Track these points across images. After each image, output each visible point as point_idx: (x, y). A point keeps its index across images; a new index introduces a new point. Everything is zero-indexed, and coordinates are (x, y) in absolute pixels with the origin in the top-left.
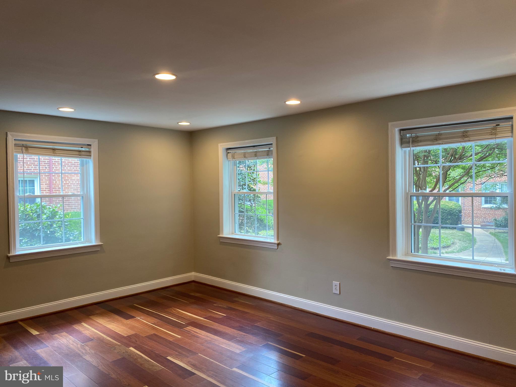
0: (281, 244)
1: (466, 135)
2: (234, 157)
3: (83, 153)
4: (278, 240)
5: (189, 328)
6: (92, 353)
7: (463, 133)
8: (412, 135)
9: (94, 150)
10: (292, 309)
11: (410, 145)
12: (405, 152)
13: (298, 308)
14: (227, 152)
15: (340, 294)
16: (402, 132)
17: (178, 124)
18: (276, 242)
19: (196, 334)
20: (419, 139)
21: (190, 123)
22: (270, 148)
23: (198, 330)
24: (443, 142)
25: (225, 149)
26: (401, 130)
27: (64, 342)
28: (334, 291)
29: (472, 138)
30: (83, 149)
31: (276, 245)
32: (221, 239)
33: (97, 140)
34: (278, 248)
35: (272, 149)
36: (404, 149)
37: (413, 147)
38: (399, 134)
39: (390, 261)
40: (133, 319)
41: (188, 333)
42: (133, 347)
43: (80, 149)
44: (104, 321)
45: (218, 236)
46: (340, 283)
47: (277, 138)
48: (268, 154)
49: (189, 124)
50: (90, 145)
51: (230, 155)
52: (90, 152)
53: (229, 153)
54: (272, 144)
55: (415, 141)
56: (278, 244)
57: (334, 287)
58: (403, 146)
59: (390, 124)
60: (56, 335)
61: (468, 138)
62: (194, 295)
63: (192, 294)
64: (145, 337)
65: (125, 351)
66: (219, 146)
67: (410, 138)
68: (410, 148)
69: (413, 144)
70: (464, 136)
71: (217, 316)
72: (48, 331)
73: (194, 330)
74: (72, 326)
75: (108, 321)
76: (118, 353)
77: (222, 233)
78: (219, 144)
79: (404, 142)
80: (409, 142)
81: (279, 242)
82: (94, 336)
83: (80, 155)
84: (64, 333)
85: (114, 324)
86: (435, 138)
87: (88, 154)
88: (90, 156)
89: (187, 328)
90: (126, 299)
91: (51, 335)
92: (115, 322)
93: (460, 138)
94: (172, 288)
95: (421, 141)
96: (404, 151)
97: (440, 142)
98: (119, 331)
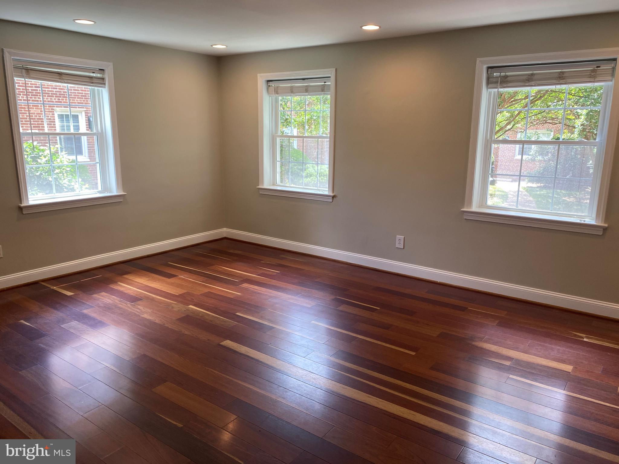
0: (337, 196)
1: (562, 77)
2: (277, 91)
3: (95, 81)
4: (333, 192)
5: (245, 285)
6: (149, 312)
7: (560, 74)
8: (501, 74)
9: (108, 76)
10: (347, 266)
11: (498, 86)
12: (490, 94)
13: (355, 264)
14: (268, 85)
15: (404, 248)
16: (490, 70)
17: (211, 47)
18: (332, 194)
19: (256, 291)
20: (509, 79)
21: (227, 46)
22: (325, 82)
23: (256, 287)
24: (536, 83)
25: (265, 80)
26: (489, 68)
27: (109, 302)
28: (397, 245)
29: (569, 81)
30: (94, 75)
31: (331, 198)
32: (260, 191)
33: (112, 64)
34: (332, 201)
35: (330, 83)
36: (489, 90)
37: (501, 88)
38: (487, 72)
39: (463, 213)
40: (175, 278)
41: (246, 290)
42: (192, 305)
43: (92, 75)
44: (144, 280)
45: (257, 187)
46: (404, 237)
47: (336, 70)
48: (323, 89)
49: (225, 47)
50: (103, 70)
51: (272, 89)
52: (103, 79)
53: (269, 86)
54: (330, 77)
55: (505, 82)
56: (333, 197)
57: (397, 242)
58: (490, 86)
59: (478, 60)
60: (95, 295)
61: (564, 80)
62: (233, 252)
63: (231, 251)
64: (201, 295)
65: (185, 309)
66: (258, 77)
67: (499, 77)
68: (497, 89)
69: (502, 85)
70: (560, 77)
71: (271, 273)
72: (84, 292)
73: (251, 287)
74: (109, 285)
75: (147, 280)
76: (178, 311)
77: (263, 184)
78: (258, 75)
79: (490, 82)
80: (497, 82)
81: (334, 194)
82: (141, 295)
83: (92, 83)
84: (103, 293)
85: (156, 283)
86: (527, 79)
87: (101, 82)
88: (105, 84)
89: (243, 285)
90: (156, 257)
91: (90, 295)
92: (157, 281)
93: (555, 79)
94: (204, 245)
95: (510, 82)
96: (489, 92)
97: (532, 83)
98: (167, 290)
